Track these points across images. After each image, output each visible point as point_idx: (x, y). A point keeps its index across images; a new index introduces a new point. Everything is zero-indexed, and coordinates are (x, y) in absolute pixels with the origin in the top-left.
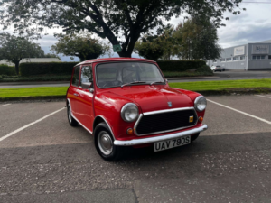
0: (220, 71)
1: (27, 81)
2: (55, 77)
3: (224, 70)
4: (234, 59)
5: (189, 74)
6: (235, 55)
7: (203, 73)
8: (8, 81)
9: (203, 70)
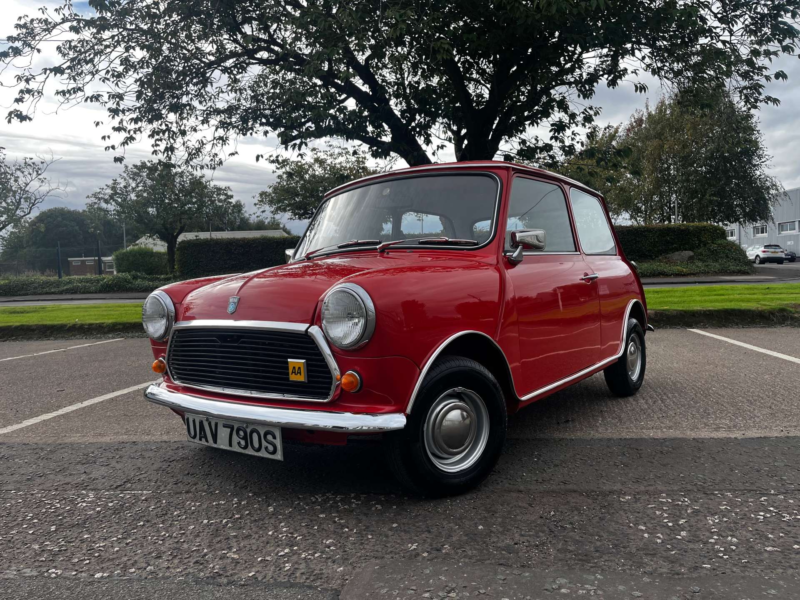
5: (666, 268)
7: (717, 266)
9: (714, 255)
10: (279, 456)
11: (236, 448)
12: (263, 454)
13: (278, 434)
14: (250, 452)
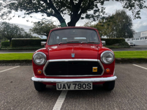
0: (132, 46)
1: (15, 50)
2: (31, 48)
3: (134, 45)
4: (141, 39)
5: (114, 47)
6: (141, 36)
7: (123, 47)
8: (4, 50)
9: (123, 44)
10: (91, 89)
11: (77, 89)
12: (87, 89)
13: (92, 84)
14: (82, 89)
